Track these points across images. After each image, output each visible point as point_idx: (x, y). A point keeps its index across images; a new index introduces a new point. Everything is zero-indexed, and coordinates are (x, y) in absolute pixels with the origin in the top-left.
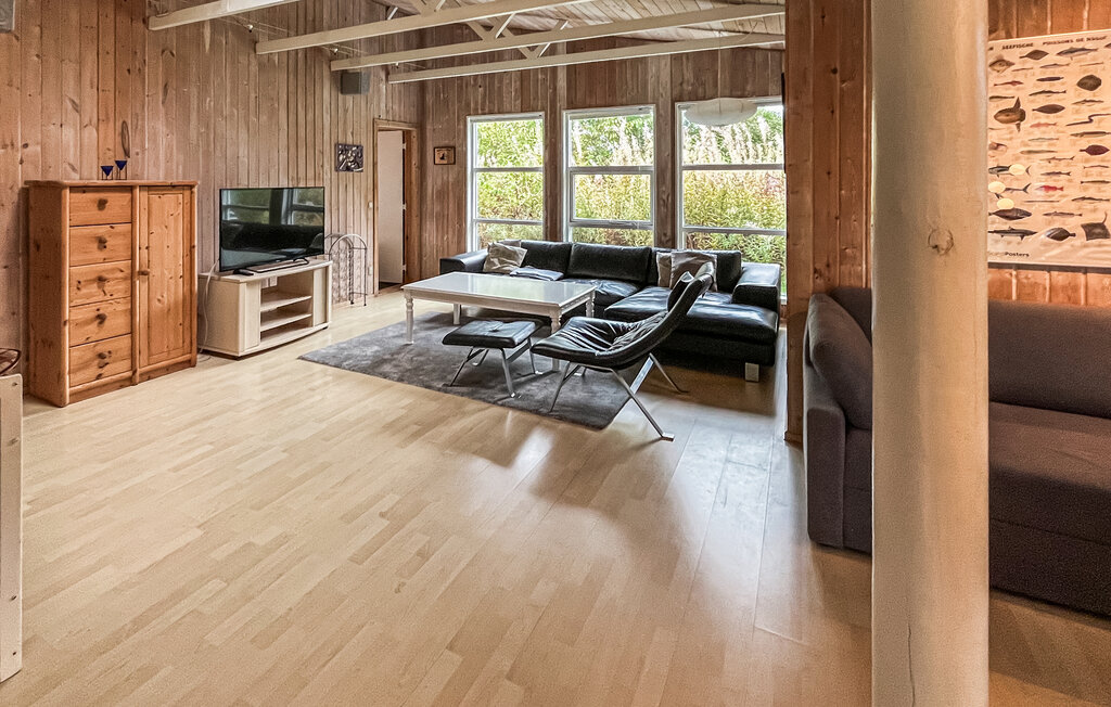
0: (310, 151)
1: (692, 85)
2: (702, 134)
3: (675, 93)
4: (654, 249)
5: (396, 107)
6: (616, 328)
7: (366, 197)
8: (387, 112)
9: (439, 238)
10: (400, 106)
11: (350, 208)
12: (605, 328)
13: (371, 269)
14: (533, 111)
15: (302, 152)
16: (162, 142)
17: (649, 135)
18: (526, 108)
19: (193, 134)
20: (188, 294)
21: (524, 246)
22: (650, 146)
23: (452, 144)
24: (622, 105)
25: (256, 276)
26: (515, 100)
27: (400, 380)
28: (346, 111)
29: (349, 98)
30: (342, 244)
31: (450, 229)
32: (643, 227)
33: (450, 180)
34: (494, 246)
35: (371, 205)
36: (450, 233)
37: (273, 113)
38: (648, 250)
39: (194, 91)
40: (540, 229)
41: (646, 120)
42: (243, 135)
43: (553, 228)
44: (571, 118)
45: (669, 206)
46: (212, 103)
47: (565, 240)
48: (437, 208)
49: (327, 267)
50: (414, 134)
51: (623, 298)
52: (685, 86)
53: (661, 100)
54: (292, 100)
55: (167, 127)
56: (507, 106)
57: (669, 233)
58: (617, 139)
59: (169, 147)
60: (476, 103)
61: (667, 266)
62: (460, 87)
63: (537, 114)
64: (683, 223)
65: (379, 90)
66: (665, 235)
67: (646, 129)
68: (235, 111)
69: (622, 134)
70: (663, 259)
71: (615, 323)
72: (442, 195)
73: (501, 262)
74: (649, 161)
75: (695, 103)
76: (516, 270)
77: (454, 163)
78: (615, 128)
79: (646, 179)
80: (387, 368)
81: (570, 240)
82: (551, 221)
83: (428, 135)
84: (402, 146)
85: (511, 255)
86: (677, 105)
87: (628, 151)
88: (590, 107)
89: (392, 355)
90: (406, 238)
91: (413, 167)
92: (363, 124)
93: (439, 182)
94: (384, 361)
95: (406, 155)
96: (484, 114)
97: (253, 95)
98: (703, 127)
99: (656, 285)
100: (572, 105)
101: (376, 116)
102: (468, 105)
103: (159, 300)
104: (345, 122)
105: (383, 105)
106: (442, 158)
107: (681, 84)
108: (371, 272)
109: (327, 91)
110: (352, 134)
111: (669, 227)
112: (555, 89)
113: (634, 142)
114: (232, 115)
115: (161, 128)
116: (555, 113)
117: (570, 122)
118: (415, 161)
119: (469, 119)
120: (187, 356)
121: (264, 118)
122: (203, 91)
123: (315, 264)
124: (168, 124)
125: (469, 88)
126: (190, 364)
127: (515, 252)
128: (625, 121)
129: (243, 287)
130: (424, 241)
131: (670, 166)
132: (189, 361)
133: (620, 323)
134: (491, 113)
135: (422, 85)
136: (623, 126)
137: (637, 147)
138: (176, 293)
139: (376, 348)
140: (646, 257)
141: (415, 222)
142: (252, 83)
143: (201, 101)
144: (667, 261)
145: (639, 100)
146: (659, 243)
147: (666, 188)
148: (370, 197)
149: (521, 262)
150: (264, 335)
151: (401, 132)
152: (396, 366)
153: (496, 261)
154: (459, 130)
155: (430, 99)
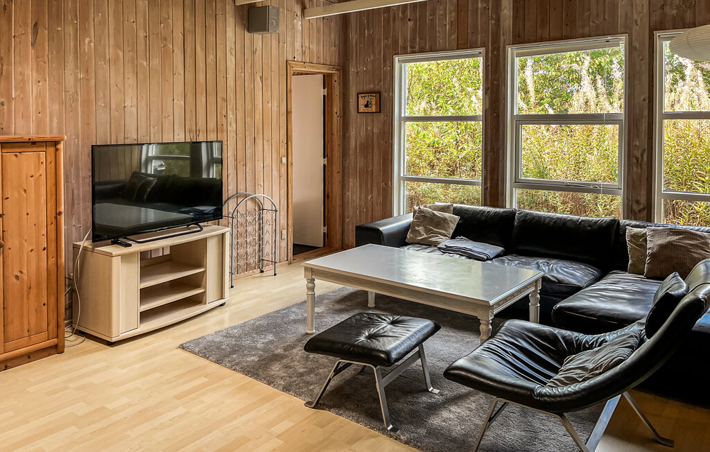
0: (212, 99)
1: (678, 7)
2: (687, 72)
3: (653, 18)
4: (622, 222)
5: (314, 47)
6: (568, 341)
7: (278, 151)
8: (303, 53)
9: (363, 196)
10: (318, 44)
11: (259, 165)
12: (553, 339)
13: (284, 232)
14: (471, 47)
15: (201, 100)
16: (32, 90)
17: (618, 75)
18: (463, 44)
19: (70, 80)
20: (53, 268)
21: (457, 212)
22: (619, 87)
23: (377, 88)
24: (583, 36)
25: (136, 248)
26: (450, 35)
27: (286, 389)
28: (254, 52)
29: (257, 37)
30: (250, 205)
31: (375, 188)
32: (608, 191)
33: (376, 131)
34: (421, 211)
35: (284, 160)
36: (375, 192)
37: (166, 56)
38: (614, 223)
39: (70, 30)
40: (477, 191)
41: (615, 55)
42: (131, 80)
43: (493, 190)
44: (519, 55)
45: (645, 167)
46: (92, 44)
47: (508, 206)
48: (360, 163)
49: (223, 235)
50: (336, 78)
51: (578, 289)
52: (667, 9)
53: (635, 28)
54: (189, 38)
55: (37, 71)
56: (440, 42)
57: (643, 200)
58: (579, 80)
59: (40, 95)
60: (405, 41)
61: (641, 246)
62: (387, 21)
63: (477, 51)
64: (663, 187)
65: (293, 27)
66: (638, 202)
67: (615, 66)
68: (121, 54)
69: (584, 73)
70: (635, 236)
71: (567, 333)
72: (366, 148)
73: (428, 231)
74: (616, 107)
75: (681, 32)
76: (445, 242)
77: (380, 112)
78: (575, 66)
79: (612, 130)
80: (276, 368)
81: (515, 206)
82: (492, 180)
83: (351, 78)
84: (322, 92)
85: (440, 223)
86: (657, 34)
87: (591, 94)
88: (542, 40)
89: (285, 350)
90: (327, 196)
91: (335, 116)
92: (275, 67)
93: (363, 133)
94: (276, 358)
95: (327, 101)
96: (413, 52)
97: (141, 34)
98: (687, 62)
99: (624, 269)
100: (519, 39)
101: (290, 58)
102: (395, 42)
103: (17, 277)
104: (253, 66)
105: (298, 45)
106: (366, 106)
107: (662, 7)
108: (285, 236)
109: (231, 30)
110: (261, 78)
111: (644, 192)
112: (498, 20)
113: (599, 82)
114: (117, 57)
115: (31, 73)
116: (498, 50)
117: (517, 60)
118: (337, 108)
119: (396, 59)
120: (54, 341)
121: (156, 62)
122: (82, 31)
123: (210, 231)
124: (39, 69)
125: (397, 23)
126: (57, 349)
127: (445, 220)
128: (588, 58)
129: (116, 262)
130: (346, 201)
131: (646, 113)
132: (56, 346)
133: (575, 335)
134: (422, 51)
135: (345, 19)
136: (587, 63)
137: (602, 89)
138: (38, 268)
139: (270, 337)
140: (612, 231)
141: (337, 178)
142: (141, 20)
143: (78, 42)
144: (640, 240)
145: (604, 30)
146: (630, 212)
147: (641, 142)
148: (283, 151)
149: (452, 231)
150: (145, 316)
151: (321, 76)
152: (287, 367)
153: (421, 229)
154: (385, 73)
155: (353, 36)
